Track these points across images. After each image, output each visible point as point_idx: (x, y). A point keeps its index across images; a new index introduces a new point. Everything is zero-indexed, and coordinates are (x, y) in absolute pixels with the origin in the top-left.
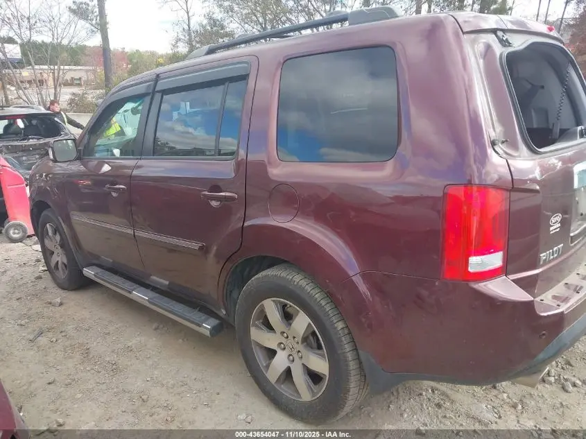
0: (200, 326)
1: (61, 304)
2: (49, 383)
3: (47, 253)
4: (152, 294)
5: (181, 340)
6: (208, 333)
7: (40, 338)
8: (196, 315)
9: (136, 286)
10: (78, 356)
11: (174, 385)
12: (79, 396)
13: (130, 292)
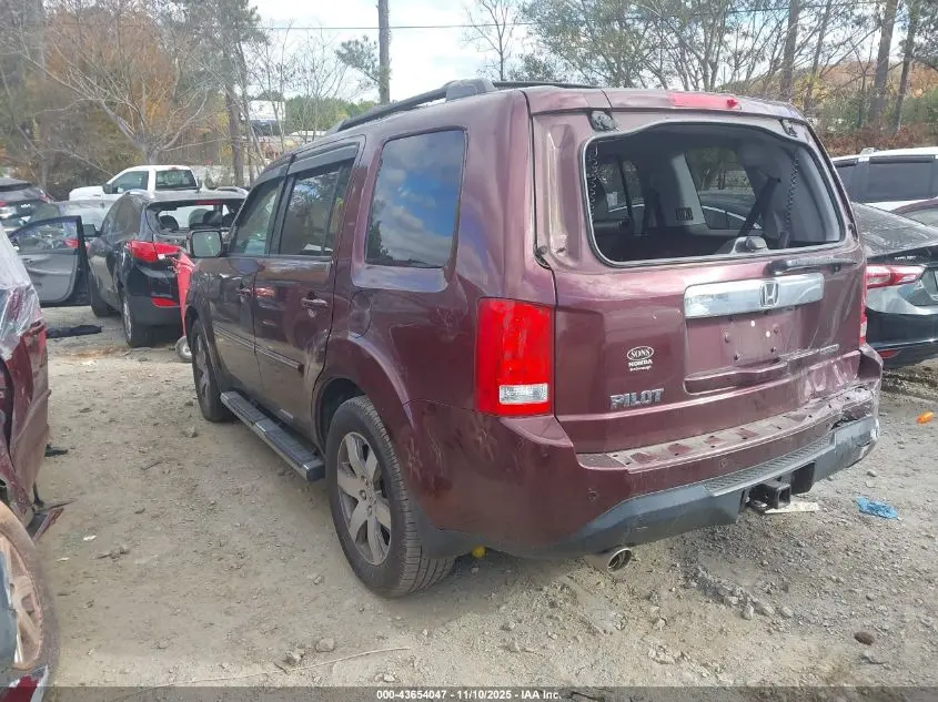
0: (300, 466)
1: (195, 435)
2: (137, 513)
3: (198, 374)
4: (273, 427)
5: (300, 490)
6: (304, 474)
7: (155, 468)
8: (301, 454)
9: (262, 416)
10: (182, 490)
11: (261, 534)
12: (158, 528)
13: (253, 424)
